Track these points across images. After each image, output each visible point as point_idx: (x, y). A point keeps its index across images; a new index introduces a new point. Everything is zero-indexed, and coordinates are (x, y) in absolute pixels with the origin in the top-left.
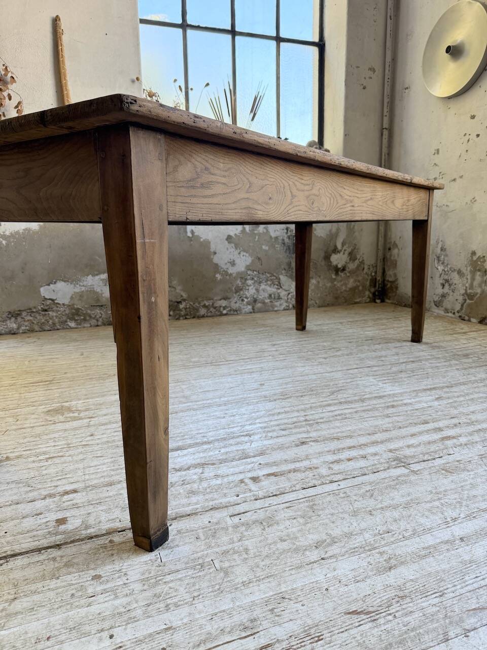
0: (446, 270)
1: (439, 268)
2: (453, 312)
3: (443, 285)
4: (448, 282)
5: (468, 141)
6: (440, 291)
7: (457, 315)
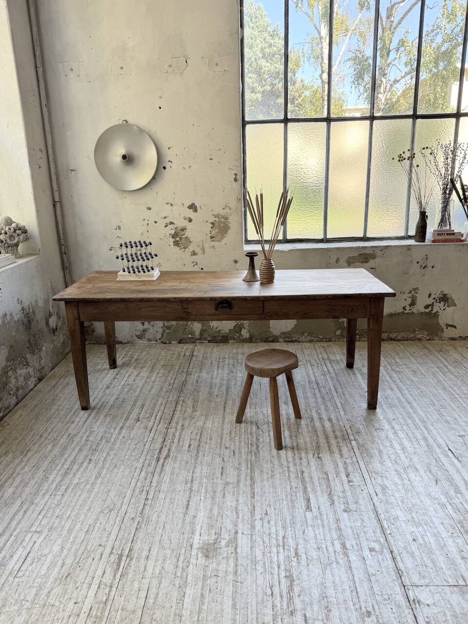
2: (155, 340)
5: (148, 224)
6: (140, 328)
7: (159, 341)
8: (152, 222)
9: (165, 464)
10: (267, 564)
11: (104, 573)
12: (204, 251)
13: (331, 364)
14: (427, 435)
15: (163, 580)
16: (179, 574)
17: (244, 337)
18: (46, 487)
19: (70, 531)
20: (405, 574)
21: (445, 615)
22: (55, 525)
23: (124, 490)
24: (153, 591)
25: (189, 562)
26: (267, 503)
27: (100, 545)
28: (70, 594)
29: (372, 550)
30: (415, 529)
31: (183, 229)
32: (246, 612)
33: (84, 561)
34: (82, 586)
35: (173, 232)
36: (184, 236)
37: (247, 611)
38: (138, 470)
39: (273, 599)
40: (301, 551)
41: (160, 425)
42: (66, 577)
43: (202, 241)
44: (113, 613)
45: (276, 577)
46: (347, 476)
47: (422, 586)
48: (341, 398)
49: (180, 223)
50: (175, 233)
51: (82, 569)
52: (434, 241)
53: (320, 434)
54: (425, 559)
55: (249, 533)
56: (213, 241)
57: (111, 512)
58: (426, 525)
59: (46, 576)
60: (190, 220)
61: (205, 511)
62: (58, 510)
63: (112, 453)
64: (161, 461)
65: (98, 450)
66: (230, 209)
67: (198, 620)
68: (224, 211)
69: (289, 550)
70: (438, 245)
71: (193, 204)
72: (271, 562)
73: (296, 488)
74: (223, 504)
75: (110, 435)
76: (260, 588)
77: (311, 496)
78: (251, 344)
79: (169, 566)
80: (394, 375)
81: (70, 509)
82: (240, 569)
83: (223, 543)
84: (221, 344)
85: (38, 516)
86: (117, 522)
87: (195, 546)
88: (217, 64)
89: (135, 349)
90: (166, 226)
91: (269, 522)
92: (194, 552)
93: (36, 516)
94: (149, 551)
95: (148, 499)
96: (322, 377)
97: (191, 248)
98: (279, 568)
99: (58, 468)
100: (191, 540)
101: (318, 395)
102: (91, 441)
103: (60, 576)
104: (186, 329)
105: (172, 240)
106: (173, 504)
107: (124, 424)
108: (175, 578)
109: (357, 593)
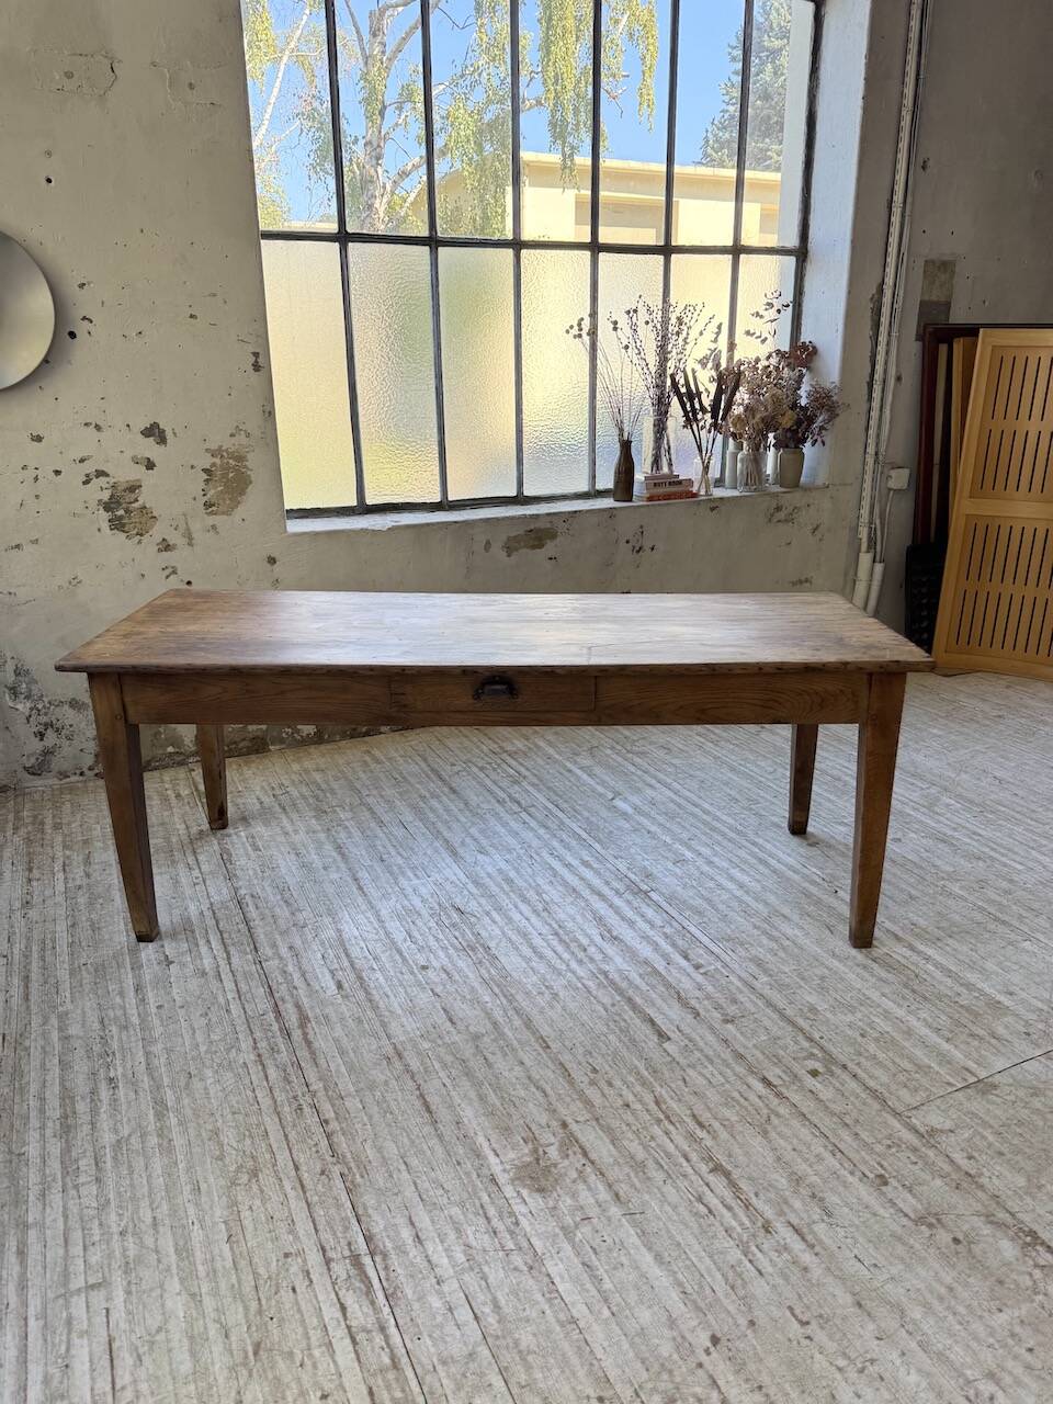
0: (40, 707)
1: (20, 707)
2: (78, 772)
3: (41, 736)
4: (52, 726)
5: (36, 479)
6: (36, 746)
7: (90, 774)
8: (46, 472)
9: (311, 1037)
10: (663, 1163)
11: (343, 1309)
12: (190, 538)
13: (515, 759)
14: (761, 855)
15: (486, 1269)
16: (510, 1245)
17: (304, 735)
18: (33, 1177)
19: (184, 1251)
20: (887, 1095)
21: (983, 1137)
22: (131, 1253)
23: (253, 1120)
24: (480, 1297)
25: (512, 1214)
26: (581, 1050)
27: (287, 1255)
28: (293, 1385)
29: (814, 1073)
30: (849, 1018)
31: (133, 488)
32: (688, 1262)
33: (273, 1302)
34: (311, 1356)
35: (106, 496)
36: (136, 505)
37: (688, 1258)
38: (255, 1070)
39: (718, 1218)
40: (705, 1117)
41: (235, 960)
42: (256, 1353)
43: (185, 515)
44: (428, 1379)
45: (694, 1178)
46: (686, 958)
47: (923, 1104)
48: (578, 820)
49: (125, 473)
50: (112, 496)
51: (282, 1320)
52: (650, 499)
53: (586, 893)
54: (897, 1060)
55: (588, 1116)
56: (212, 513)
57: (256, 1176)
58: (862, 1005)
59: (200, 1373)
60: (150, 465)
61: (470, 1104)
62: (113, 1217)
63: (157, 1048)
64: (297, 1034)
65: (113, 1053)
66: (248, 435)
67: (613, 1314)
68: (233, 440)
69: (682, 1122)
70: (659, 505)
71: (155, 425)
72: (669, 1155)
73: (613, 1005)
74: (497, 1078)
75: (119, 1013)
76: (681, 1209)
77: (651, 1012)
78: (322, 747)
79: (477, 1236)
80: (637, 760)
81: (145, 1203)
82: (623, 1189)
83: (553, 1153)
84: (253, 757)
85: (67, 1251)
86: (291, 1194)
87: (502, 1179)
88: (191, 86)
89: (33, 801)
90: (85, 483)
91: (610, 1084)
92: (509, 1191)
93: (61, 1252)
94: (412, 1224)
95: (327, 1122)
96: (516, 787)
97: (158, 532)
98: (688, 1160)
99: (34, 1122)
100: (485, 1171)
101: (533, 824)
102: (79, 1037)
103: (239, 1358)
104: (161, 733)
105: (104, 516)
106: (391, 1113)
107: (138, 977)
108: (507, 1255)
109: (842, 1153)
